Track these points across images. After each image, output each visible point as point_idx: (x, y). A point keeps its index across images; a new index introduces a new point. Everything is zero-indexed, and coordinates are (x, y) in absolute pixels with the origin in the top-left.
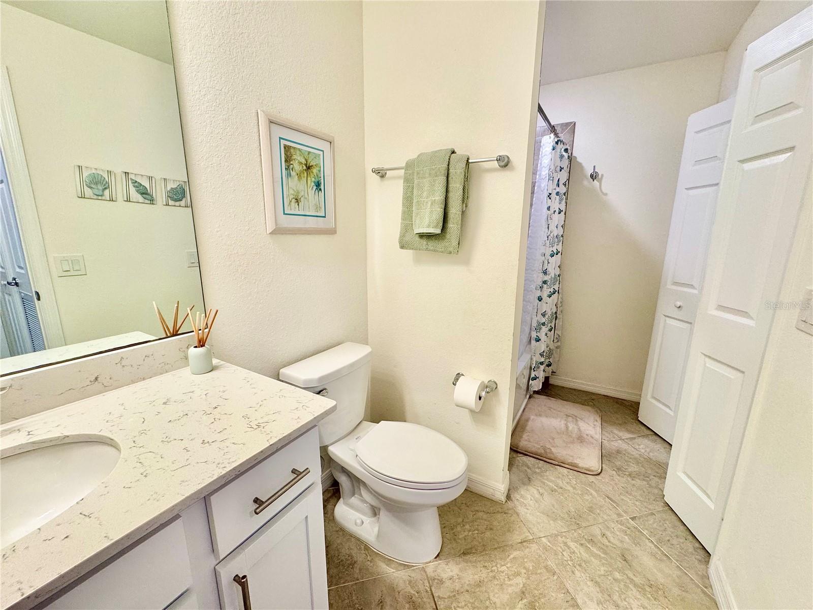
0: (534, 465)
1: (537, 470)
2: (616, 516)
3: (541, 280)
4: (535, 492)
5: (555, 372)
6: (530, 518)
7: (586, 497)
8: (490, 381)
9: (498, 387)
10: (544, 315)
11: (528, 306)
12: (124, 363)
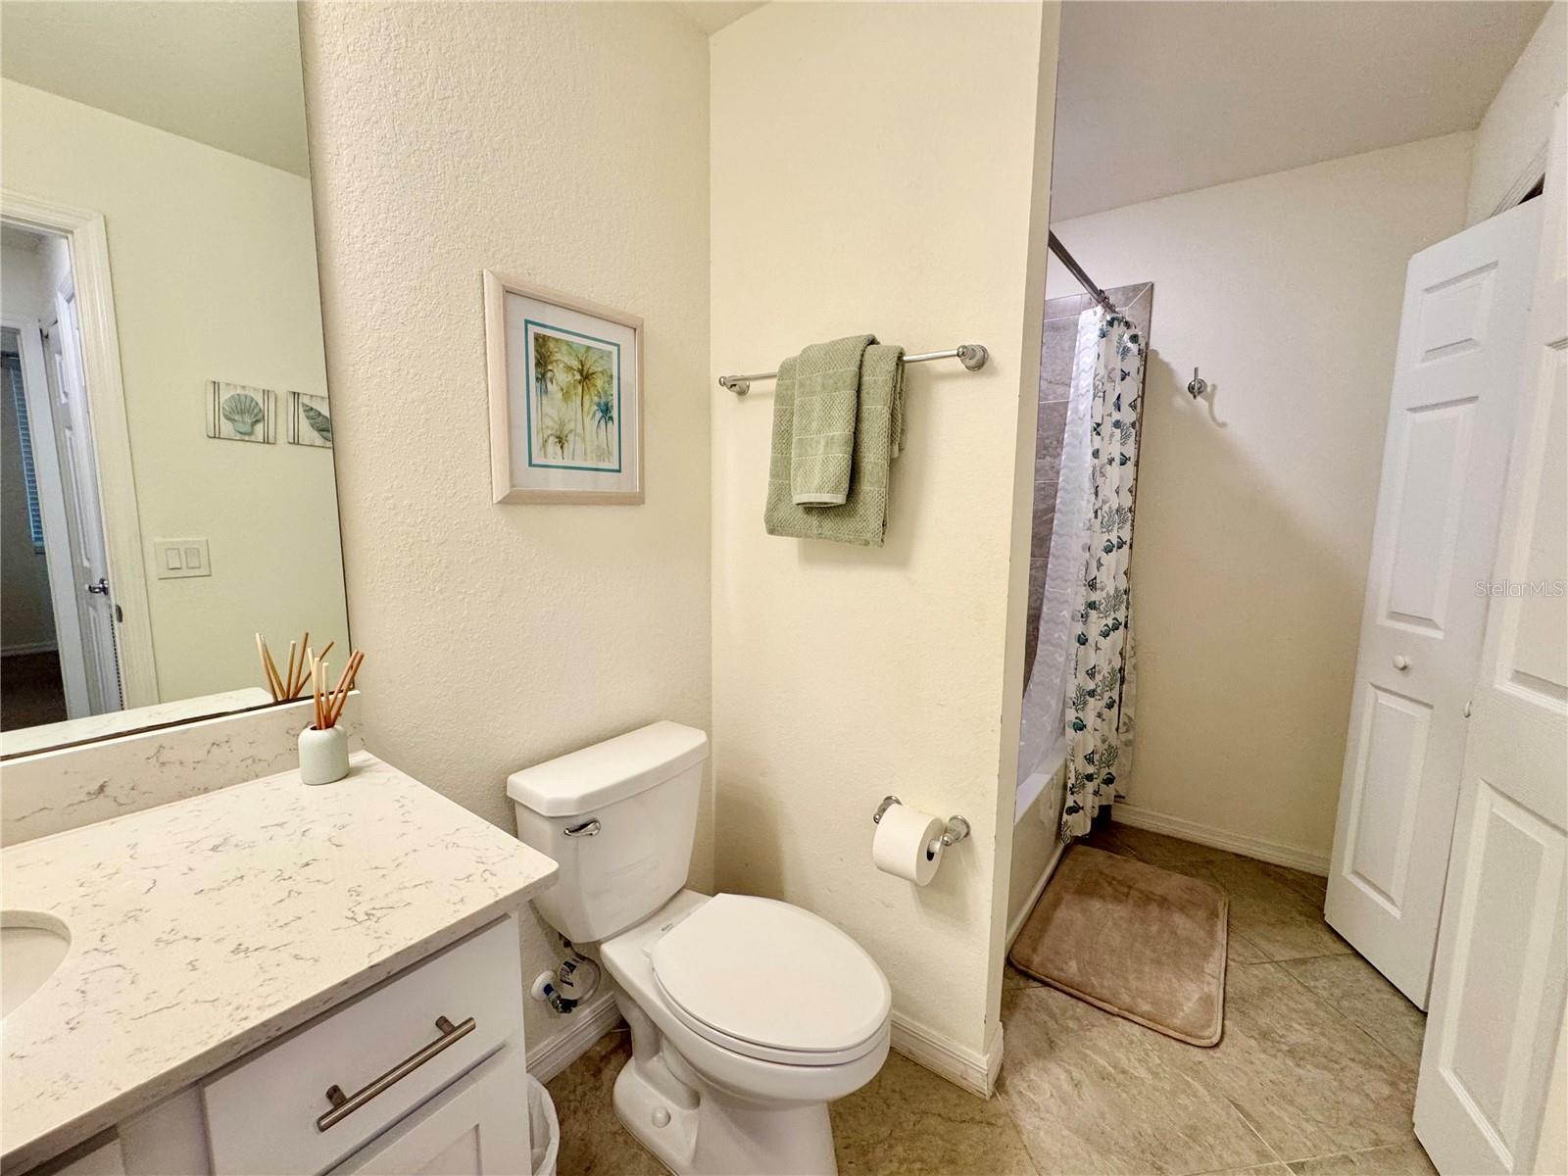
0: (1064, 1012)
1: (1071, 1024)
2: (1254, 1157)
3: (1083, 602)
4: (1063, 1076)
5: (1123, 797)
6: (1046, 1140)
7: (1183, 1100)
8: (955, 818)
9: (972, 832)
10: (1091, 674)
11: (1057, 655)
12: (165, 756)
